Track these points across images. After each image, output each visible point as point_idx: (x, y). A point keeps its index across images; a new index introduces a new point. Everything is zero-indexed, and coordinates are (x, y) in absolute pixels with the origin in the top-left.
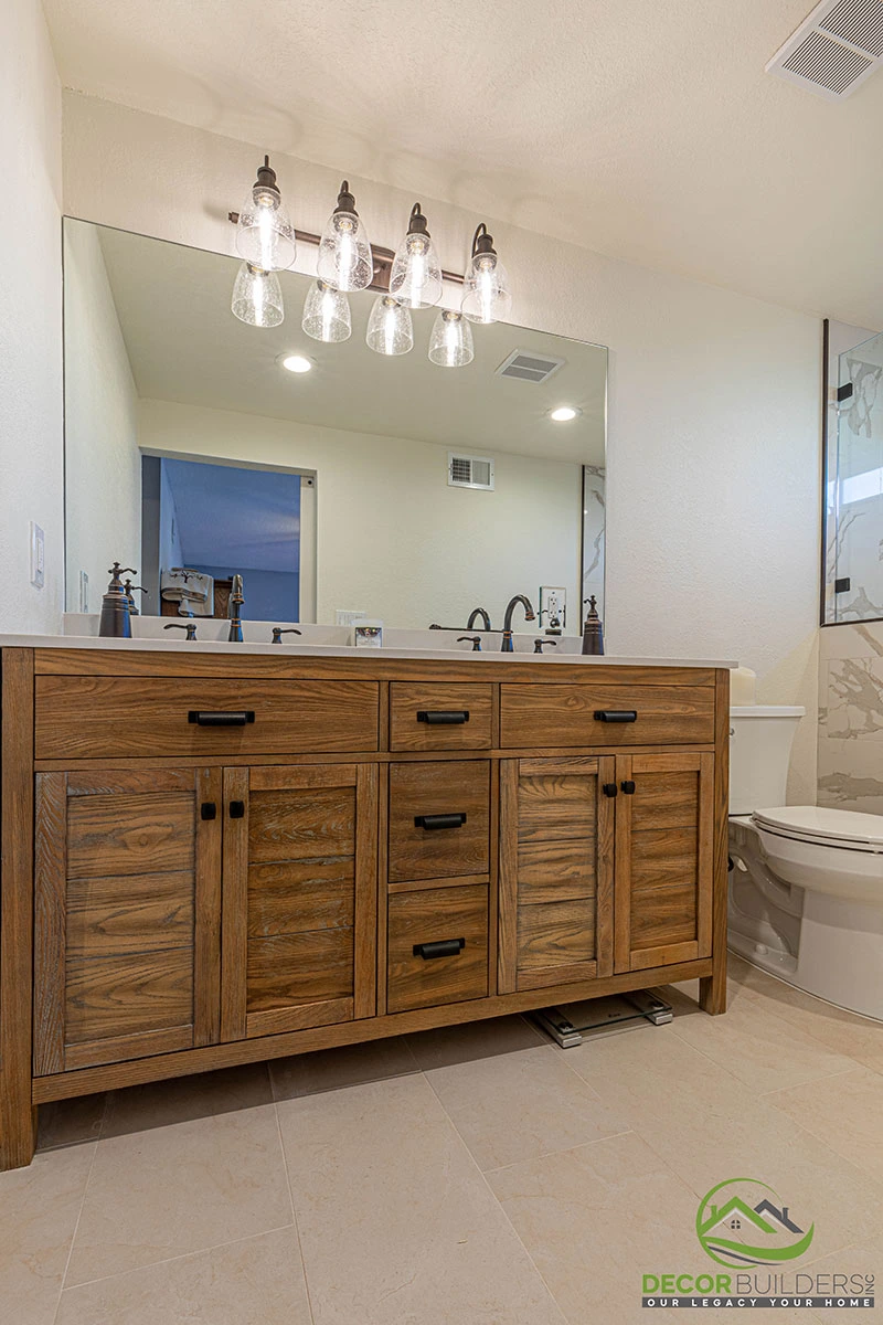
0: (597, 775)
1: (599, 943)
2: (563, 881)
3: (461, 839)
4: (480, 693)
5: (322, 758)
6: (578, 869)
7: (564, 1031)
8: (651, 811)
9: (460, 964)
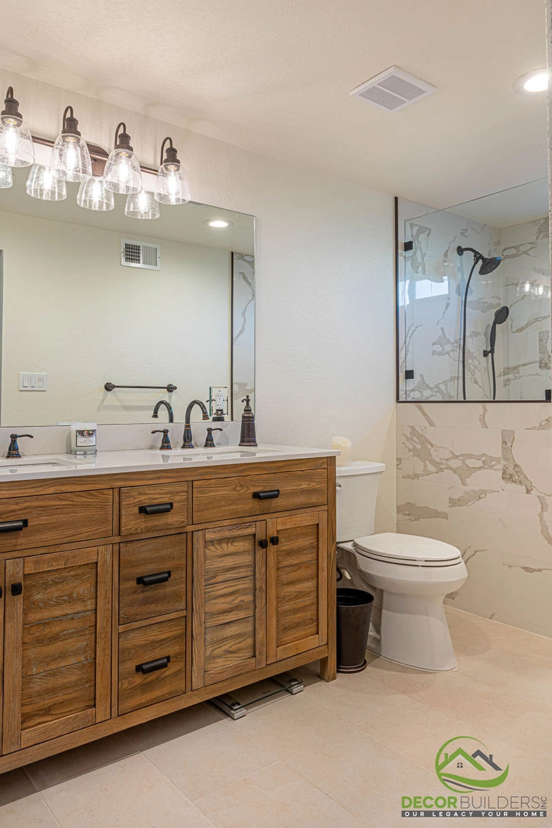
0: (255, 535)
1: (257, 645)
2: (232, 608)
3: (169, 588)
4: (181, 489)
5: (74, 546)
6: (243, 598)
7: (235, 708)
8: (290, 553)
9: (167, 673)
